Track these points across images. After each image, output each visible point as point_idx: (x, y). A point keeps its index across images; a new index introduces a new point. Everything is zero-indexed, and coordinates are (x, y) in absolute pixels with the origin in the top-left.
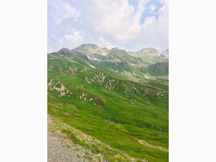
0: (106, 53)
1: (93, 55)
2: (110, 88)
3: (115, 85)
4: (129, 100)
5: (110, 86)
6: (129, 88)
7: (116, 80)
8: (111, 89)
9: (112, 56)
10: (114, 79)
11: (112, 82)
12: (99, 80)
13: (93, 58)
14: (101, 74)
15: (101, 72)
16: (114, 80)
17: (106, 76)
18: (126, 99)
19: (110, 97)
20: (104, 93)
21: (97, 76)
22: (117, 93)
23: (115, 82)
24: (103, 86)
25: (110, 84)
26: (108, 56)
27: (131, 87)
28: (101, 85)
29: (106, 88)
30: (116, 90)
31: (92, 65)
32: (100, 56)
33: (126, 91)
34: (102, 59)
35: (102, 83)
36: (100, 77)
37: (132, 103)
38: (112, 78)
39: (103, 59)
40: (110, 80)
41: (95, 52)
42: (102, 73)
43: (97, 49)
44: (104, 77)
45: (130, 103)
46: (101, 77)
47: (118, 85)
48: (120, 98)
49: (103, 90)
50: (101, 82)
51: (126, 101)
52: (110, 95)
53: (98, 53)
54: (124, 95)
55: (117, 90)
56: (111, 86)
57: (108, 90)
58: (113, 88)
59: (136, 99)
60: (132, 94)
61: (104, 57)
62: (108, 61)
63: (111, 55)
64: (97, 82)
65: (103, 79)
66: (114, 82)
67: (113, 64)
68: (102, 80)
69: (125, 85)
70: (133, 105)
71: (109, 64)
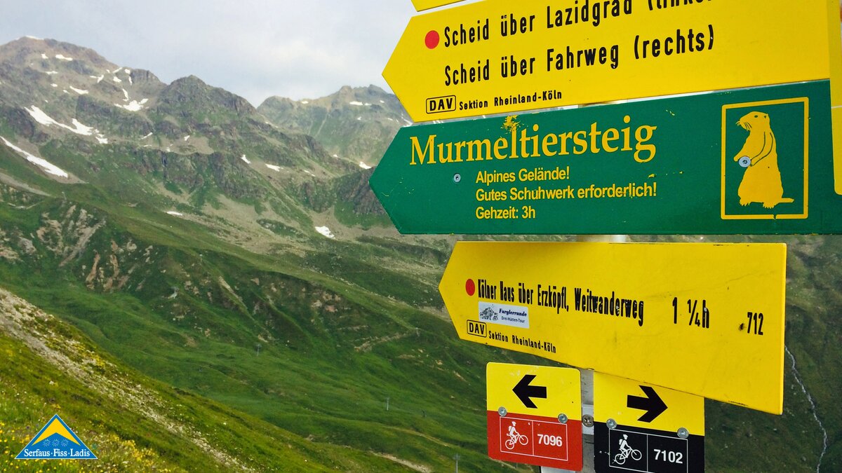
0: (145, 101)
1: (69, 104)
2: (110, 280)
3: (136, 266)
4: (182, 333)
5: (109, 273)
6: (196, 282)
7: (142, 245)
8: (116, 283)
9: (169, 118)
10: (134, 241)
11: (126, 252)
12: (60, 244)
13: (69, 123)
14: (77, 213)
15: (79, 207)
16: (134, 247)
17: (98, 226)
18: (170, 329)
19: (95, 322)
20: (69, 306)
21: (55, 223)
22: (137, 302)
23: (138, 255)
24: (77, 270)
25: (114, 262)
26: (151, 116)
27: (205, 276)
28: (67, 267)
29: (89, 279)
30: (132, 292)
31: (51, 160)
32: (106, 112)
33: (174, 295)
34: (116, 127)
35: (77, 256)
36: (69, 228)
37: (191, 342)
38: (128, 235)
39: (120, 132)
40: (114, 247)
41: (81, 92)
42: (84, 211)
43: (96, 74)
44: (89, 232)
45: (181, 341)
46: (74, 227)
47: (147, 266)
48: (138, 325)
49: (73, 291)
50: (70, 252)
51: (164, 334)
52: (97, 312)
53: (99, 97)
54: (164, 312)
55: (139, 288)
56: (117, 272)
57: (98, 289)
58: (125, 279)
59: (212, 326)
60: (203, 306)
61: (129, 123)
62: (147, 142)
63: (167, 111)
64: (51, 254)
65: (83, 241)
66: (135, 254)
67: (167, 159)
68: (75, 242)
69: (177, 268)
70: (191, 350)
71: (147, 160)
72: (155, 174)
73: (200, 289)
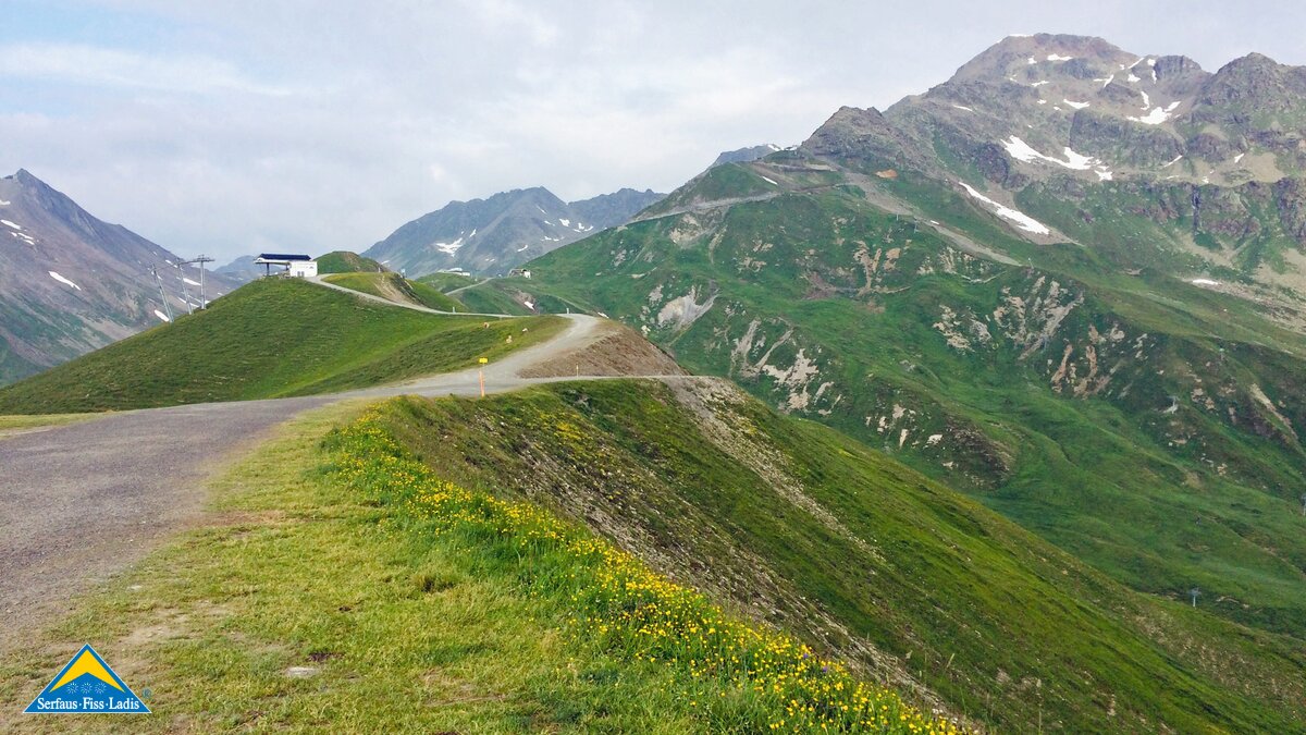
0: (1174, 105)
1: (1060, 127)
2: (1084, 382)
3: (1122, 362)
4: (1179, 465)
5: (1083, 371)
6: (1210, 390)
7: (1132, 332)
8: (1091, 386)
9: (1211, 130)
10: (1122, 327)
11: (1109, 342)
12: (1022, 329)
13: (1058, 154)
14: (1047, 286)
15: (1050, 278)
16: (1121, 335)
17: (1072, 305)
18: (1162, 457)
19: (1055, 436)
20: (1026, 413)
21: (1017, 301)
22: (1117, 415)
23: (1125, 347)
24: (1039, 366)
25: (1091, 356)
26: (1180, 130)
27: (1227, 382)
28: (1028, 361)
29: (1056, 378)
30: (1114, 401)
31: (1030, 211)
32: (1114, 131)
33: (1173, 409)
34: (1126, 153)
35: (1042, 347)
36: (1035, 308)
37: (1192, 480)
38: (1114, 317)
39: (1132, 161)
40: (1093, 334)
41: (1078, 106)
42: (1055, 284)
43: (1102, 75)
44: (1060, 312)
45: (1178, 478)
46: (1041, 307)
47: (1139, 363)
48: (1114, 447)
49: (1034, 394)
50: (1034, 340)
51: (1151, 464)
52: (1059, 424)
53: (1105, 110)
54: (1157, 432)
55: (1123, 394)
56: (1094, 371)
57: (1067, 392)
58: (1105, 381)
59: (1230, 459)
60: (1219, 428)
61: (1150, 142)
62: (1172, 172)
63: (1208, 118)
64: (1010, 342)
65: (1051, 326)
66: (1123, 345)
67: (1201, 196)
68: (1040, 327)
69: (1182, 368)
70: (1190, 491)
71: (1167, 200)
72: (1180, 220)
73: (1216, 401)
